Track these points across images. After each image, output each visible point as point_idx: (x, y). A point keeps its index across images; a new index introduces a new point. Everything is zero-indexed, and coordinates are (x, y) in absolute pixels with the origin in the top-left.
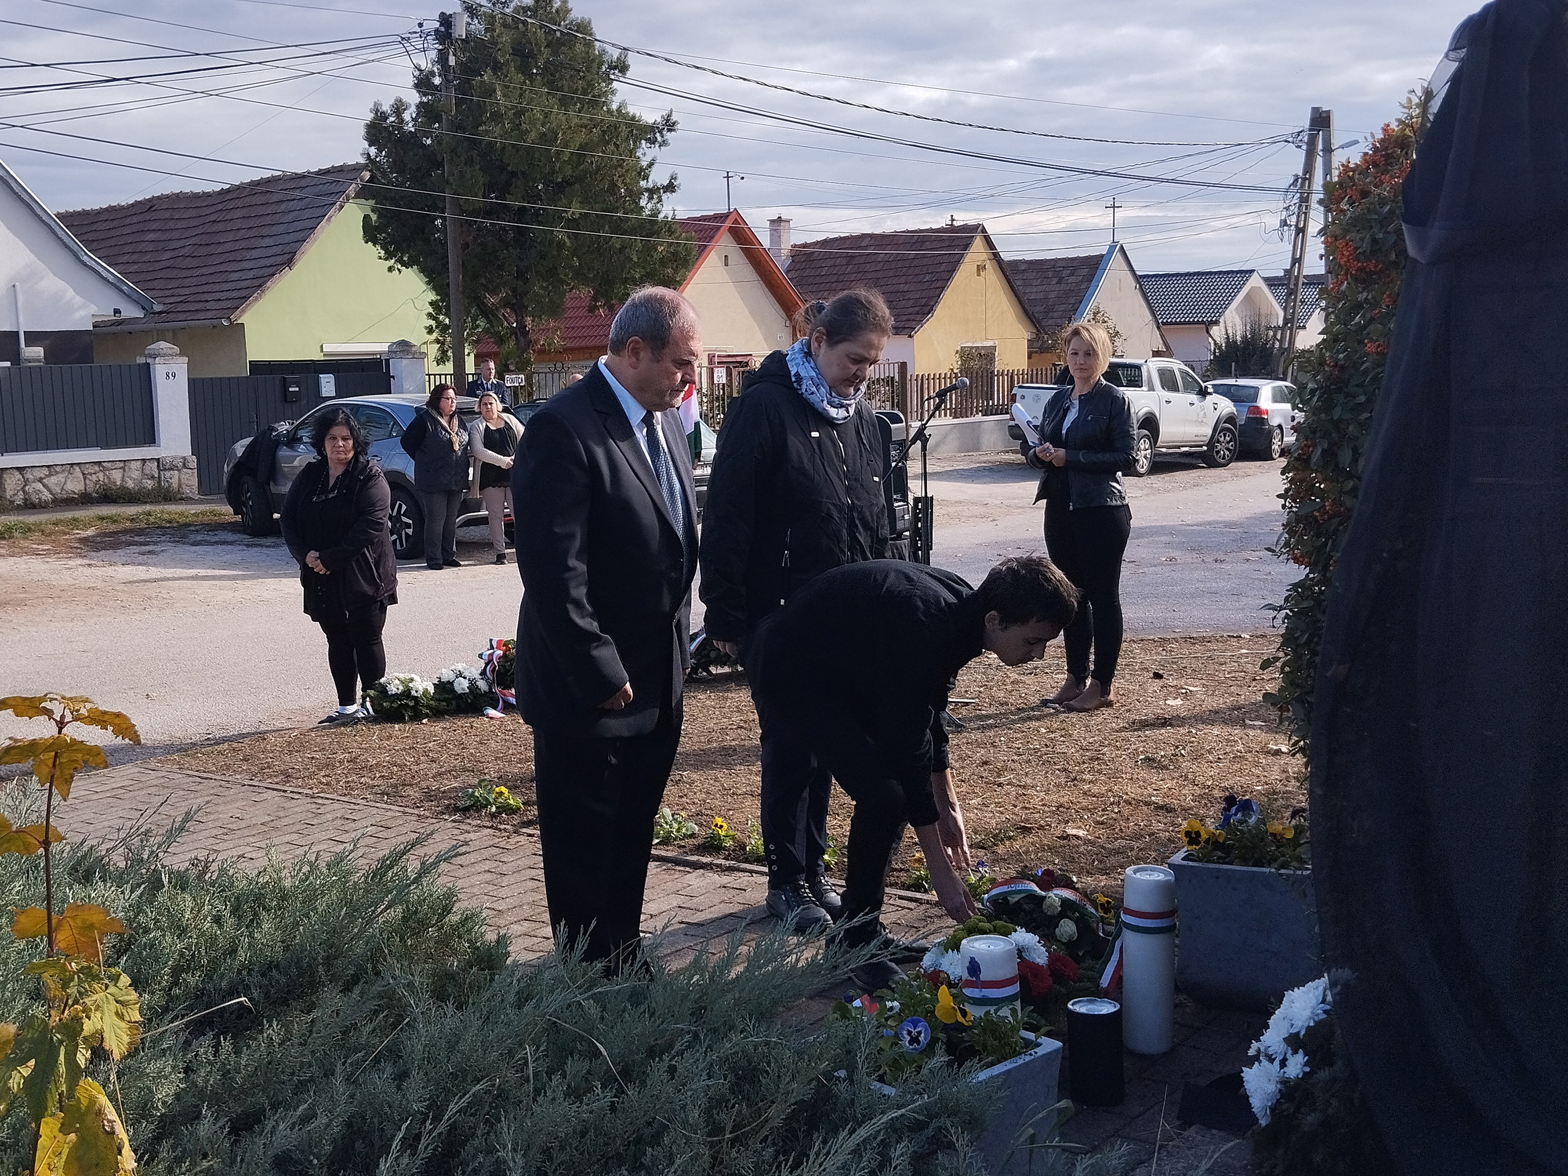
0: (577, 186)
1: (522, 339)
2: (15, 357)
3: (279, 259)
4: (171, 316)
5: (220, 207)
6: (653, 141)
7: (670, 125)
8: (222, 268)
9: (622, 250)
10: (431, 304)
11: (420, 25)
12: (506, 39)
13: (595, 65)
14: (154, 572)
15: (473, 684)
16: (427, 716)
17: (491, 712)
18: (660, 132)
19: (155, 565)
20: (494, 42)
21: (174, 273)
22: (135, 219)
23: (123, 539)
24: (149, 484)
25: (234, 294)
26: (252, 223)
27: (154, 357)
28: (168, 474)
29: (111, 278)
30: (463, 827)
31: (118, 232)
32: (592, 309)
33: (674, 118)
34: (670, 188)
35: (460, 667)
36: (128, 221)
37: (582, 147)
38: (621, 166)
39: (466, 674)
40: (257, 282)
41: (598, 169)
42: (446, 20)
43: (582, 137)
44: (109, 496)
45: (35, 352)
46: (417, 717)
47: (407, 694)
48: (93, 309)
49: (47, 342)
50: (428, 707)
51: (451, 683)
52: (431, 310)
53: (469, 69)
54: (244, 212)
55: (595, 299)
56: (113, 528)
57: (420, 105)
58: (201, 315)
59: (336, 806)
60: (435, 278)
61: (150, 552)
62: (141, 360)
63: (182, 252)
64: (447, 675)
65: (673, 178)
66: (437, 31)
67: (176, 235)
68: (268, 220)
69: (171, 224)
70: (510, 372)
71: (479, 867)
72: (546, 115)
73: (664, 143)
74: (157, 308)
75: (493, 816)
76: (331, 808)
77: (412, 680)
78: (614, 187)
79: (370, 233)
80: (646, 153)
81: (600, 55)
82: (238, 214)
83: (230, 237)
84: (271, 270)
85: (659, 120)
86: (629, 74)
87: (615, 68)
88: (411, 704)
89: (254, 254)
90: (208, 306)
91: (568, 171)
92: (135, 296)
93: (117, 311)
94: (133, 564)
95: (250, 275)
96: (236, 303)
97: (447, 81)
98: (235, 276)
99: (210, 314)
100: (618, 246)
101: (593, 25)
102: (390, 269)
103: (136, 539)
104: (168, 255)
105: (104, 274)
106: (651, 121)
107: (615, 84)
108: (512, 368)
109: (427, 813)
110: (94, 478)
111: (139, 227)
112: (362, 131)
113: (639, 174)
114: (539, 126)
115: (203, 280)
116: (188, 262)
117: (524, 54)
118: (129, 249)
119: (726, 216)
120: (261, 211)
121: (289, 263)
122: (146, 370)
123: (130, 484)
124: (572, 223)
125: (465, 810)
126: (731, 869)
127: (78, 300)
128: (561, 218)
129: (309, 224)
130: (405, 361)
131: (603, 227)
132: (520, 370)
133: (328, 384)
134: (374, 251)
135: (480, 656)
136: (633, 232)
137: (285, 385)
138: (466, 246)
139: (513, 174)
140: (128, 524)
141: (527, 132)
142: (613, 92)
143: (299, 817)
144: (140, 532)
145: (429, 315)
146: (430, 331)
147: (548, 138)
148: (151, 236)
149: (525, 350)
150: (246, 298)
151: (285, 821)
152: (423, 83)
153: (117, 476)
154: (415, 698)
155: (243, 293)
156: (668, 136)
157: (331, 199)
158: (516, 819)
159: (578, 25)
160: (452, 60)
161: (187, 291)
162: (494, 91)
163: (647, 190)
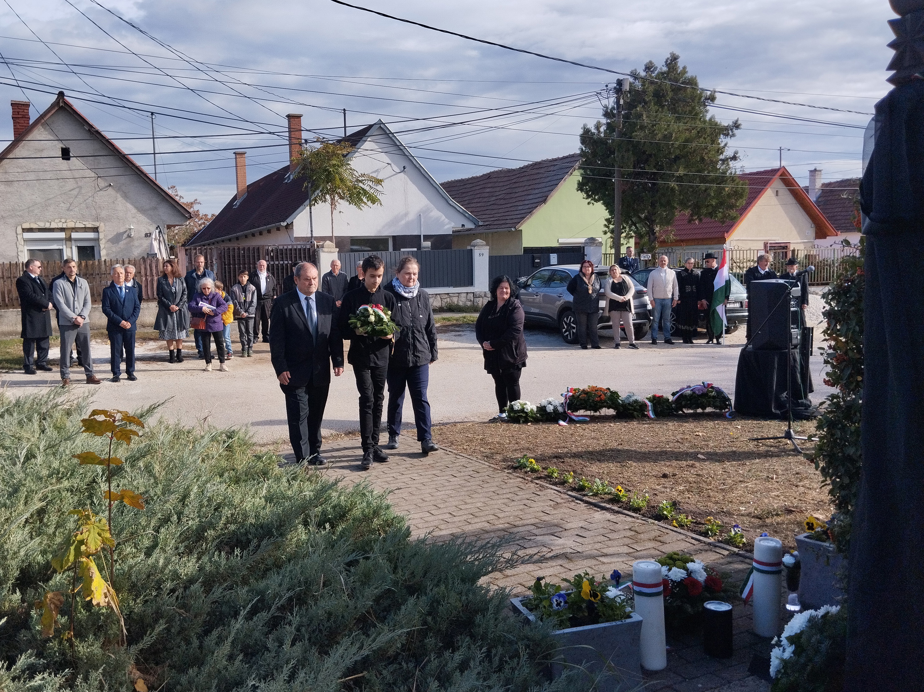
0: (683, 160)
1: (652, 236)
2: (419, 247)
3: (540, 200)
4: (491, 227)
5: (518, 176)
6: (727, 135)
7: (736, 125)
8: (516, 204)
9: (705, 190)
10: (606, 220)
11: (607, 86)
12: (651, 88)
13: (697, 99)
14: (456, 344)
15: (555, 409)
16: (531, 422)
17: (561, 423)
18: (731, 130)
19: (458, 341)
20: (644, 91)
21: (495, 207)
22: (482, 182)
23: (451, 328)
24: (469, 304)
25: (519, 216)
26: (530, 183)
27: (474, 246)
28: (477, 299)
29: (461, 211)
30: (510, 476)
31: (474, 189)
32: (690, 221)
33: (739, 122)
34: (734, 158)
35: (550, 399)
36: (479, 183)
37: (687, 140)
38: (706, 149)
39: (553, 403)
40: (529, 211)
41: (695, 151)
42: (620, 83)
43: (687, 134)
44: (451, 309)
45: (427, 244)
46: (526, 422)
47: (522, 410)
48: (453, 224)
49: (432, 240)
50: (532, 417)
51: (545, 407)
52: (606, 223)
53: (630, 106)
54: (528, 178)
55: (692, 215)
56: (448, 323)
57: (608, 124)
58: (503, 226)
59: (464, 460)
60: (609, 205)
61: (459, 335)
62: (469, 248)
63: (500, 197)
64: (544, 402)
65: (736, 153)
66: (615, 88)
67: (498, 189)
68: (537, 181)
69: (497, 185)
70: (643, 252)
71: (505, 496)
72: (668, 126)
73: (733, 135)
74: (480, 223)
75: (526, 472)
76: (460, 460)
77: (525, 404)
78: (703, 159)
79: (581, 187)
80: (722, 140)
81: (701, 93)
82: (525, 179)
83: (521, 189)
84: (536, 205)
85: (731, 124)
86: (716, 102)
87: (708, 99)
88: (524, 415)
89: (531, 197)
90: (507, 222)
91: (678, 152)
92: (471, 218)
93: (463, 225)
94: (450, 340)
95: (527, 207)
96: (519, 220)
97: (619, 112)
98: (520, 208)
99: (507, 226)
100: (704, 189)
101: (697, 79)
102: (589, 203)
103: (457, 329)
104: (494, 198)
105: (458, 209)
106: (726, 125)
107: (708, 108)
108: (645, 250)
109: (499, 468)
110: (445, 300)
111: (483, 186)
112: (579, 138)
113: (718, 152)
114: (663, 131)
115: (506, 210)
116: (502, 202)
117: (659, 96)
118: (478, 196)
119: (778, 170)
120: (536, 177)
121: (544, 201)
122: (470, 253)
123: (461, 304)
124: (680, 179)
125: (515, 468)
126: (618, 512)
127: (447, 220)
128: (673, 176)
129: (555, 182)
130: (592, 248)
131: (696, 179)
132: (649, 252)
133: (554, 258)
134: (582, 195)
135: (562, 395)
136: (712, 181)
137: (533, 258)
138: (624, 192)
139: (650, 155)
140: (455, 322)
141: (657, 134)
142: (707, 111)
143: (445, 463)
144: (459, 326)
145: (605, 225)
146: (605, 233)
147: (668, 137)
148: (488, 190)
149: (653, 242)
150: (524, 218)
151: (437, 465)
152: (607, 114)
153: (455, 300)
154: (526, 413)
155: (522, 216)
156: (736, 131)
157: (566, 170)
158: (535, 475)
159: (689, 79)
160: (622, 102)
161: (499, 215)
162: (642, 115)
163: (721, 160)
